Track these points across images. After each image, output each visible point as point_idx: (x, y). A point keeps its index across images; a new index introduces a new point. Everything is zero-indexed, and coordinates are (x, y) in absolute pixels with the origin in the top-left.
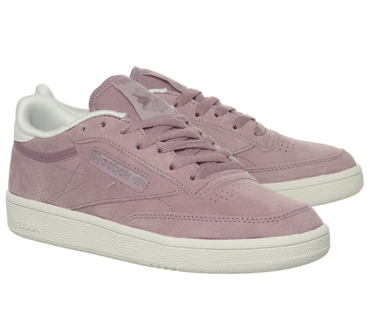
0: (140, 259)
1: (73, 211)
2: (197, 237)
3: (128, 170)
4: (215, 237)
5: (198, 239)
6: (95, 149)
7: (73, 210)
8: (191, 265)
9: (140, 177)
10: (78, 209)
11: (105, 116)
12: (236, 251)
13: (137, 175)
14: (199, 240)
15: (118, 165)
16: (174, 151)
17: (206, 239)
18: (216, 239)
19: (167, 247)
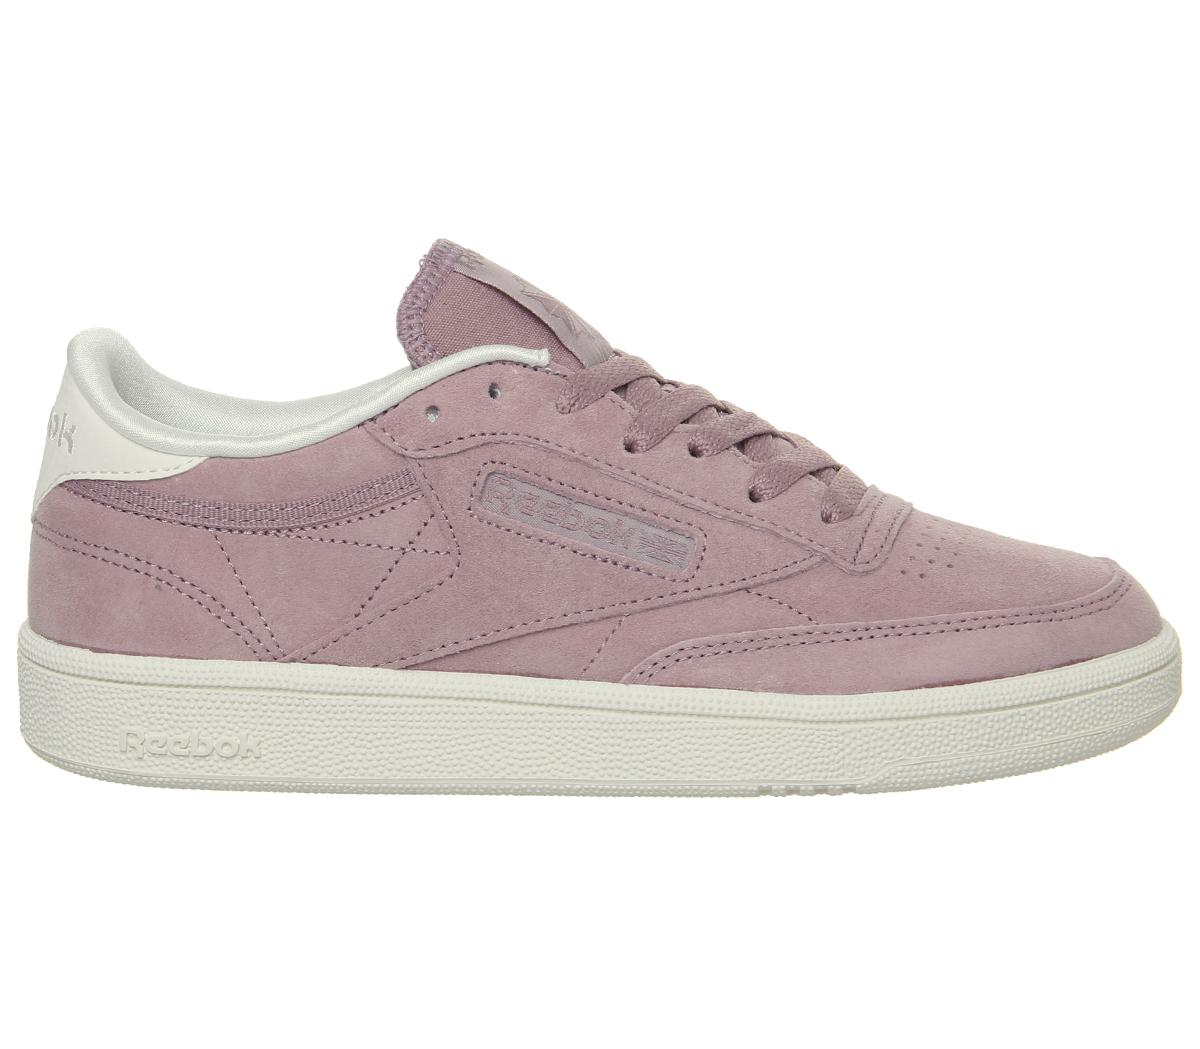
0: (725, 778)
1: (405, 671)
2: (918, 685)
3: (620, 517)
4: (971, 677)
5: (920, 688)
6: (491, 467)
7: (407, 668)
8: (915, 767)
9: (663, 533)
10: (423, 663)
11: (490, 363)
12: (1036, 708)
13: (651, 530)
14: (925, 691)
15: (581, 508)
16: (734, 445)
17: (944, 685)
18: (975, 681)
19: (829, 726)
